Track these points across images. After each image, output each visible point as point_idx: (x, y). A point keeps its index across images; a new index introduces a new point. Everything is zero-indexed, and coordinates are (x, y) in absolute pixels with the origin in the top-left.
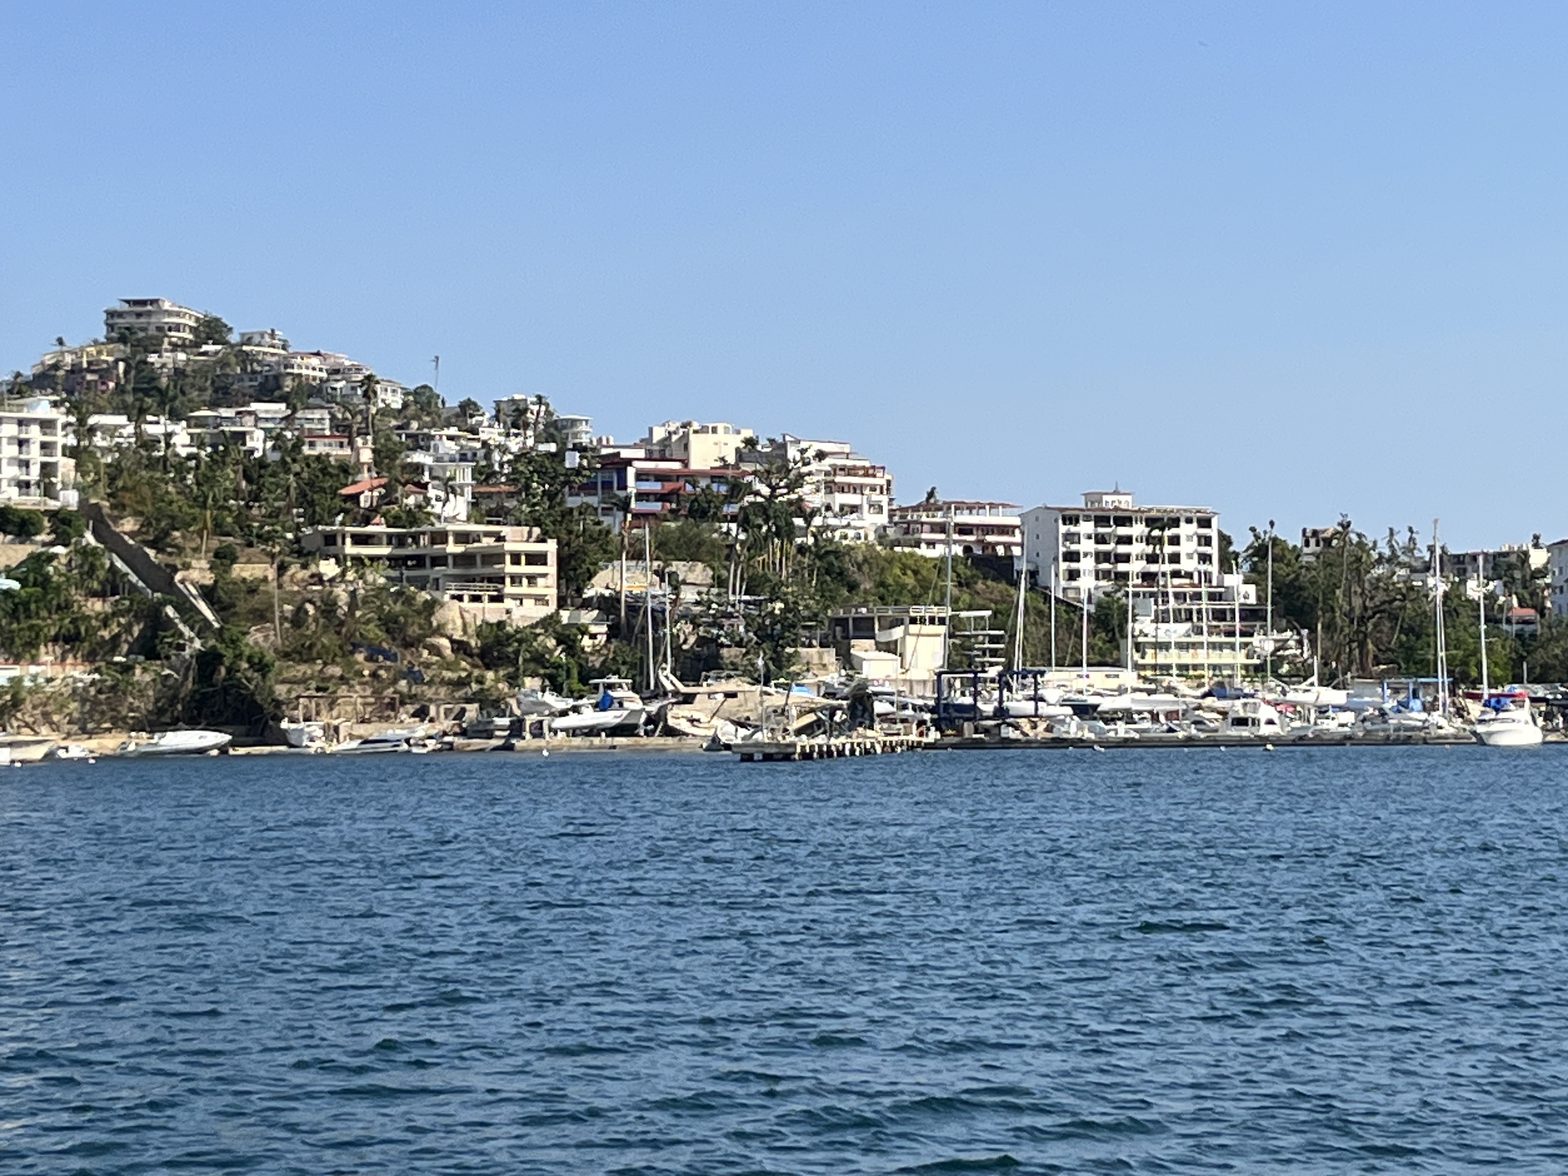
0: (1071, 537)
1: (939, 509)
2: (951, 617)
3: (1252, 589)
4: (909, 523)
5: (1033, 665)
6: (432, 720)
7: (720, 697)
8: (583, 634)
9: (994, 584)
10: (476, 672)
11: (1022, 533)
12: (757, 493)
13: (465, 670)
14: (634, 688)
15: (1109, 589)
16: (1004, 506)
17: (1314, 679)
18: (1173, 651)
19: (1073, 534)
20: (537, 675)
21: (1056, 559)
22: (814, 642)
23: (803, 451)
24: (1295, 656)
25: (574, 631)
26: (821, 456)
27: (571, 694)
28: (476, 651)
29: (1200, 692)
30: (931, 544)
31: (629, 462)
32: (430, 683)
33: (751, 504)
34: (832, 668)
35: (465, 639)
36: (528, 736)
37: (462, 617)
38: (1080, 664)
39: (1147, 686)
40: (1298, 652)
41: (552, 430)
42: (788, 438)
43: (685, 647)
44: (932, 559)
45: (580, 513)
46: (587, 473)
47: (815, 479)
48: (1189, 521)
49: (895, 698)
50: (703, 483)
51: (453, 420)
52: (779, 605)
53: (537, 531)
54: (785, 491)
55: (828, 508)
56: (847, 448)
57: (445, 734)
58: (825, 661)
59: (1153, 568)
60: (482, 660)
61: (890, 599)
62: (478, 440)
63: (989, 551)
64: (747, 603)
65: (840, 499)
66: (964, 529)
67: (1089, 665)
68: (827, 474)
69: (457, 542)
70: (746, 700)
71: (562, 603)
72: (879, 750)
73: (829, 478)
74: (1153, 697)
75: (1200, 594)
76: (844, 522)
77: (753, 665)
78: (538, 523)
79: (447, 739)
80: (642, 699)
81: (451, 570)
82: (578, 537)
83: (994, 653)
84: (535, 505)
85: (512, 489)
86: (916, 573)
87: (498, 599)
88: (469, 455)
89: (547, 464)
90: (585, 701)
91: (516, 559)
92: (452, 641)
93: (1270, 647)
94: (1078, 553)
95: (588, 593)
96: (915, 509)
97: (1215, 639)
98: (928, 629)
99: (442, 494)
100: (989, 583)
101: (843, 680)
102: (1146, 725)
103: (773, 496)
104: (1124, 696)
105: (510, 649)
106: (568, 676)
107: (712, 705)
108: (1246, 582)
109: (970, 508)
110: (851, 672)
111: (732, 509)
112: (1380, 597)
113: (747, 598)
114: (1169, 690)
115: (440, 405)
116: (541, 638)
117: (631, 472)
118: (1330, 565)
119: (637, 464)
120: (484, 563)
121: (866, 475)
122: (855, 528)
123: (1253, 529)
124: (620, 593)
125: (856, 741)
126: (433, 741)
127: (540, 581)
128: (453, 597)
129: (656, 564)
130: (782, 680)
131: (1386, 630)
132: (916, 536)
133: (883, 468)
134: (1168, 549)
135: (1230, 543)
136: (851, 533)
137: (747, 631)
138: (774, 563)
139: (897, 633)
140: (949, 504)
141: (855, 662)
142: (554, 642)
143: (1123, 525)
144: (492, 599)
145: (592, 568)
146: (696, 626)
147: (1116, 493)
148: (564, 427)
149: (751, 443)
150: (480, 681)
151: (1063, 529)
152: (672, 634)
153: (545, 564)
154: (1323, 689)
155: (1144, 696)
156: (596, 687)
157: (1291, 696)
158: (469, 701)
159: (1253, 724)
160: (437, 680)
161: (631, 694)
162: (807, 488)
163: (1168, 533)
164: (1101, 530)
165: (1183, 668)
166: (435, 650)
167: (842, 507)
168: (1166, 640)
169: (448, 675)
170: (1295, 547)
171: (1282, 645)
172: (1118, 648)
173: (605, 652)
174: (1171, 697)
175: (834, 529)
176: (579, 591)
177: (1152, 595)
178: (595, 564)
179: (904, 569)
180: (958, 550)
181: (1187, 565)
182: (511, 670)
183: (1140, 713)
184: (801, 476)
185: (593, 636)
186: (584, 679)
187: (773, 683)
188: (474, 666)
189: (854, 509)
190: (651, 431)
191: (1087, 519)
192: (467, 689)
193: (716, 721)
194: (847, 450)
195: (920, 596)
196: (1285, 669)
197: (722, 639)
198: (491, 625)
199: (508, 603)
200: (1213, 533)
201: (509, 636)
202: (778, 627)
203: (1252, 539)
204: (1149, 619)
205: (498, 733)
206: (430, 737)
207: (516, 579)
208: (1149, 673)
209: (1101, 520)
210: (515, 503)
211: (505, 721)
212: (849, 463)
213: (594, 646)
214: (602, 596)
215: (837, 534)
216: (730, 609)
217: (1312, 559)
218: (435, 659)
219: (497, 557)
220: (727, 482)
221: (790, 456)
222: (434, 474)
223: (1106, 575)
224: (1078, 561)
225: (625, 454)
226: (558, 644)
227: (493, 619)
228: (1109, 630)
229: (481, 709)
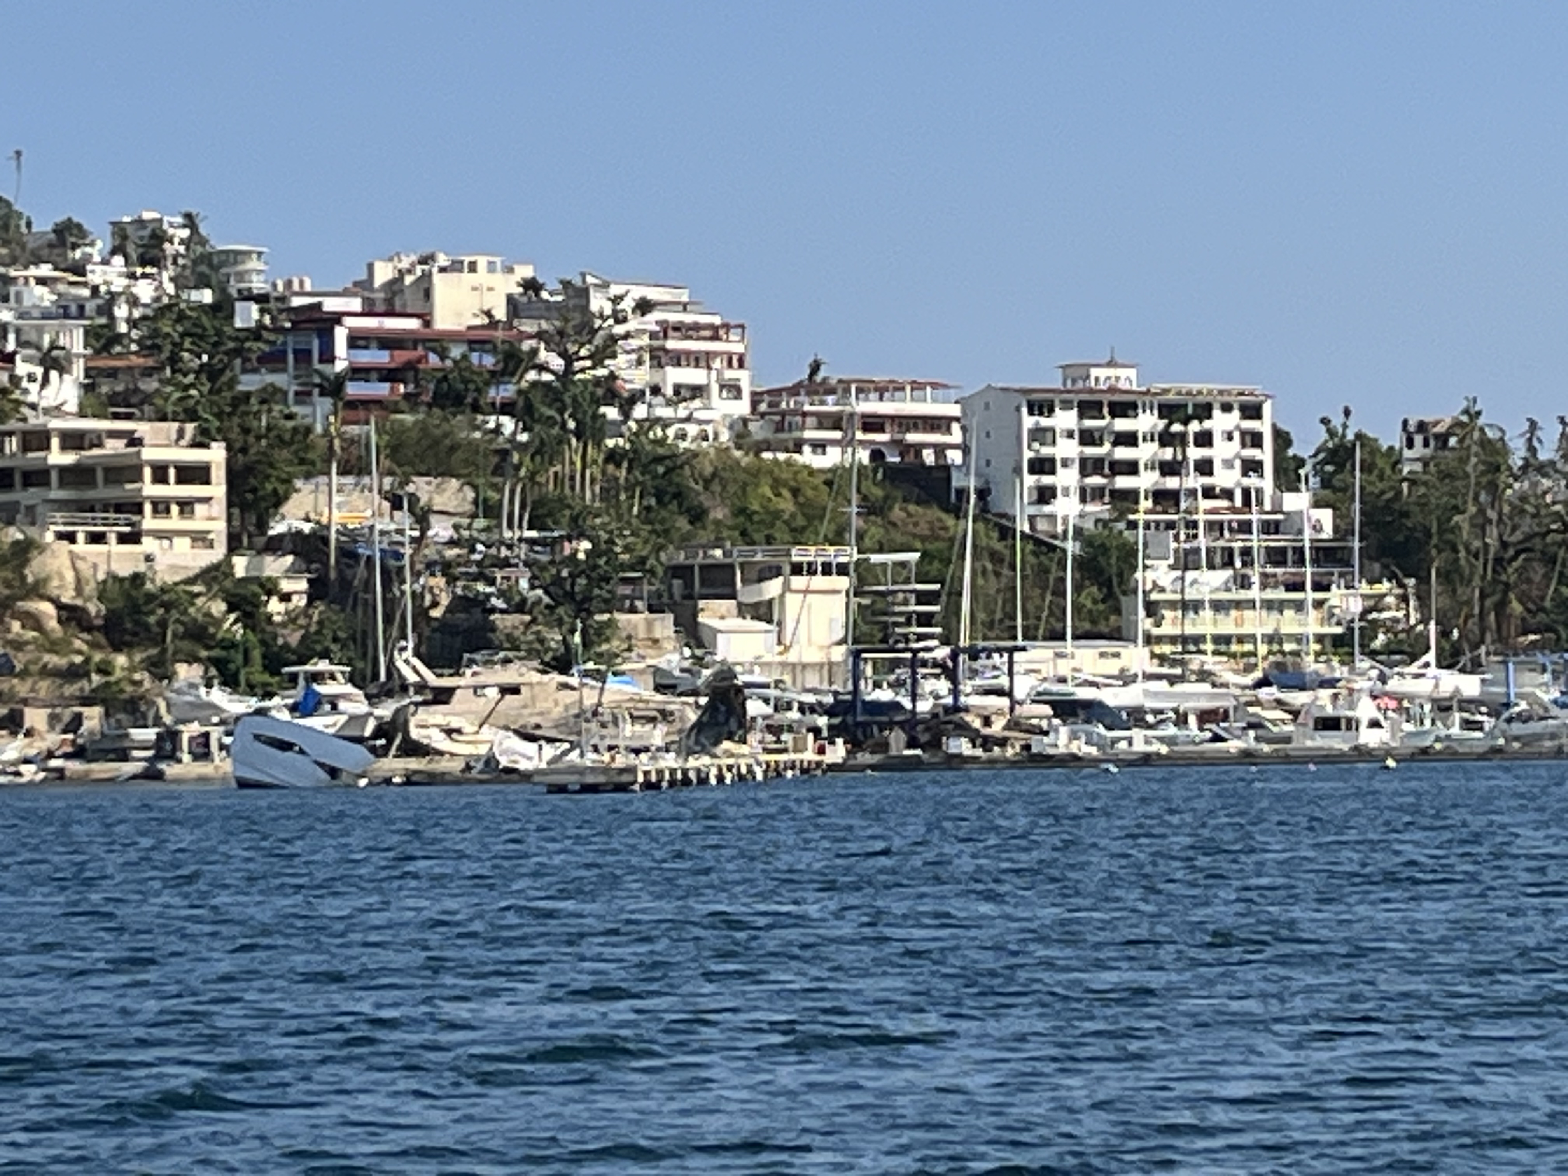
0: (1040, 435)
1: (832, 391)
2: (858, 563)
3: (1326, 516)
4: (783, 414)
5: (985, 638)
6: (29, 734)
7: (493, 693)
8: (269, 594)
9: (920, 510)
10: (98, 657)
11: (964, 429)
12: (543, 368)
13: (79, 652)
14: (351, 679)
15: (1106, 516)
16: (935, 386)
17: (1431, 657)
18: (1207, 613)
19: (1045, 430)
20: (198, 660)
21: (1018, 471)
22: (639, 604)
23: (616, 300)
24: (1396, 621)
25: (256, 589)
26: (644, 307)
27: (251, 690)
28: (99, 622)
29: (1249, 679)
30: (820, 446)
31: (337, 318)
32: (24, 674)
33: (534, 384)
34: (669, 645)
35: (79, 602)
36: (186, 757)
37: (75, 569)
38: (1062, 637)
39: (1165, 670)
40: (1400, 614)
41: (203, 268)
42: (590, 279)
43: (436, 613)
44: (821, 471)
45: (263, 402)
46: (272, 337)
47: (634, 343)
48: (1227, 408)
49: (772, 693)
50: (456, 352)
51: (45, 252)
52: (586, 545)
53: (190, 428)
54: (588, 363)
55: (656, 390)
56: (684, 296)
57: (50, 755)
58: (657, 635)
59: (1172, 483)
60: (107, 635)
61: (757, 537)
62: (85, 284)
63: (911, 458)
64: (532, 542)
65: (675, 375)
66: (872, 423)
67: (1075, 637)
68: (653, 336)
69: (65, 447)
70: (533, 698)
71: (234, 545)
72: (760, 777)
73: (656, 343)
74: (1179, 688)
75: (1249, 523)
76: (682, 413)
77: (542, 641)
78: (191, 415)
79: (54, 763)
80: (368, 697)
81: (56, 494)
82: (259, 438)
83: (925, 620)
84: (187, 388)
85: (150, 362)
86: (795, 492)
87: (132, 538)
88: (73, 309)
89: (205, 320)
90: (276, 701)
91: (160, 474)
92: (60, 607)
93: (1356, 606)
94: (1052, 461)
95: (277, 528)
96: (794, 391)
97: (1271, 594)
98: (819, 581)
99: (39, 371)
100: (912, 508)
101: (687, 664)
102: (1171, 730)
103: (569, 370)
104: (1133, 687)
105: (152, 619)
106: (247, 660)
107: (482, 705)
108: (1317, 504)
109: (881, 391)
110: (699, 652)
111: (506, 392)
112: (1527, 525)
113: (534, 534)
114: (1204, 676)
115: (24, 229)
116: (200, 601)
117: (341, 335)
118: (1449, 476)
119: (349, 321)
120: (107, 481)
121: (715, 338)
122: (700, 422)
123: (1325, 421)
124: (328, 527)
125: (726, 761)
126: (32, 768)
127: (199, 508)
128: (60, 536)
129: (387, 481)
130: (590, 665)
131: (1537, 578)
132: (796, 434)
133: (742, 327)
134: (1194, 453)
135: (1289, 443)
136: (692, 430)
137: (533, 587)
138: (572, 478)
139: (772, 588)
140: (849, 383)
141: (706, 638)
142: (223, 607)
143: (1125, 416)
144: (123, 539)
145: (281, 489)
146: (451, 580)
147: (1111, 364)
148: (222, 264)
149: (531, 286)
150: (105, 670)
151: (1029, 422)
152: (414, 593)
153: (208, 482)
154: (1444, 673)
155: (1163, 685)
156: (294, 678)
157: (1394, 685)
158: (87, 701)
159: (1349, 728)
160: (34, 668)
161: (349, 689)
162: (622, 359)
163: (1194, 426)
164: (1089, 423)
165: (1222, 640)
166: (33, 621)
167: (677, 389)
168: (1198, 597)
169: (53, 660)
170: (1391, 448)
171: (1376, 604)
172: (1118, 611)
173: (302, 621)
174: (1206, 687)
175: (666, 424)
176: (262, 526)
177: (1171, 525)
178: (288, 481)
179: (777, 485)
180: (864, 455)
181: (1224, 478)
182: (153, 651)
183: (1157, 712)
184: (613, 339)
185: (286, 598)
186: (273, 665)
187: (574, 670)
188: (94, 645)
189: (697, 391)
190: (370, 267)
191: (1067, 405)
192: (84, 683)
193: (487, 732)
194: (685, 298)
195: (804, 529)
196: (1381, 639)
197: (494, 601)
198: (122, 580)
199: (148, 544)
200: (1264, 427)
201: (150, 597)
202: (582, 581)
203: (1325, 436)
204: (1163, 565)
205: (136, 753)
206: (27, 761)
207: (161, 507)
208: (1166, 649)
209: (1088, 409)
210: (155, 385)
211: (150, 734)
212: (688, 318)
213: (287, 613)
214: (299, 533)
215: (671, 432)
216: (504, 552)
217: (1418, 467)
218: (31, 634)
219: (133, 472)
220: (494, 351)
221: (594, 306)
222: (24, 338)
223: (1098, 494)
224: (1053, 472)
225: (331, 305)
226: (230, 611)
227: (124, 570)
228: (1106, 584)
229: (107, 715)
